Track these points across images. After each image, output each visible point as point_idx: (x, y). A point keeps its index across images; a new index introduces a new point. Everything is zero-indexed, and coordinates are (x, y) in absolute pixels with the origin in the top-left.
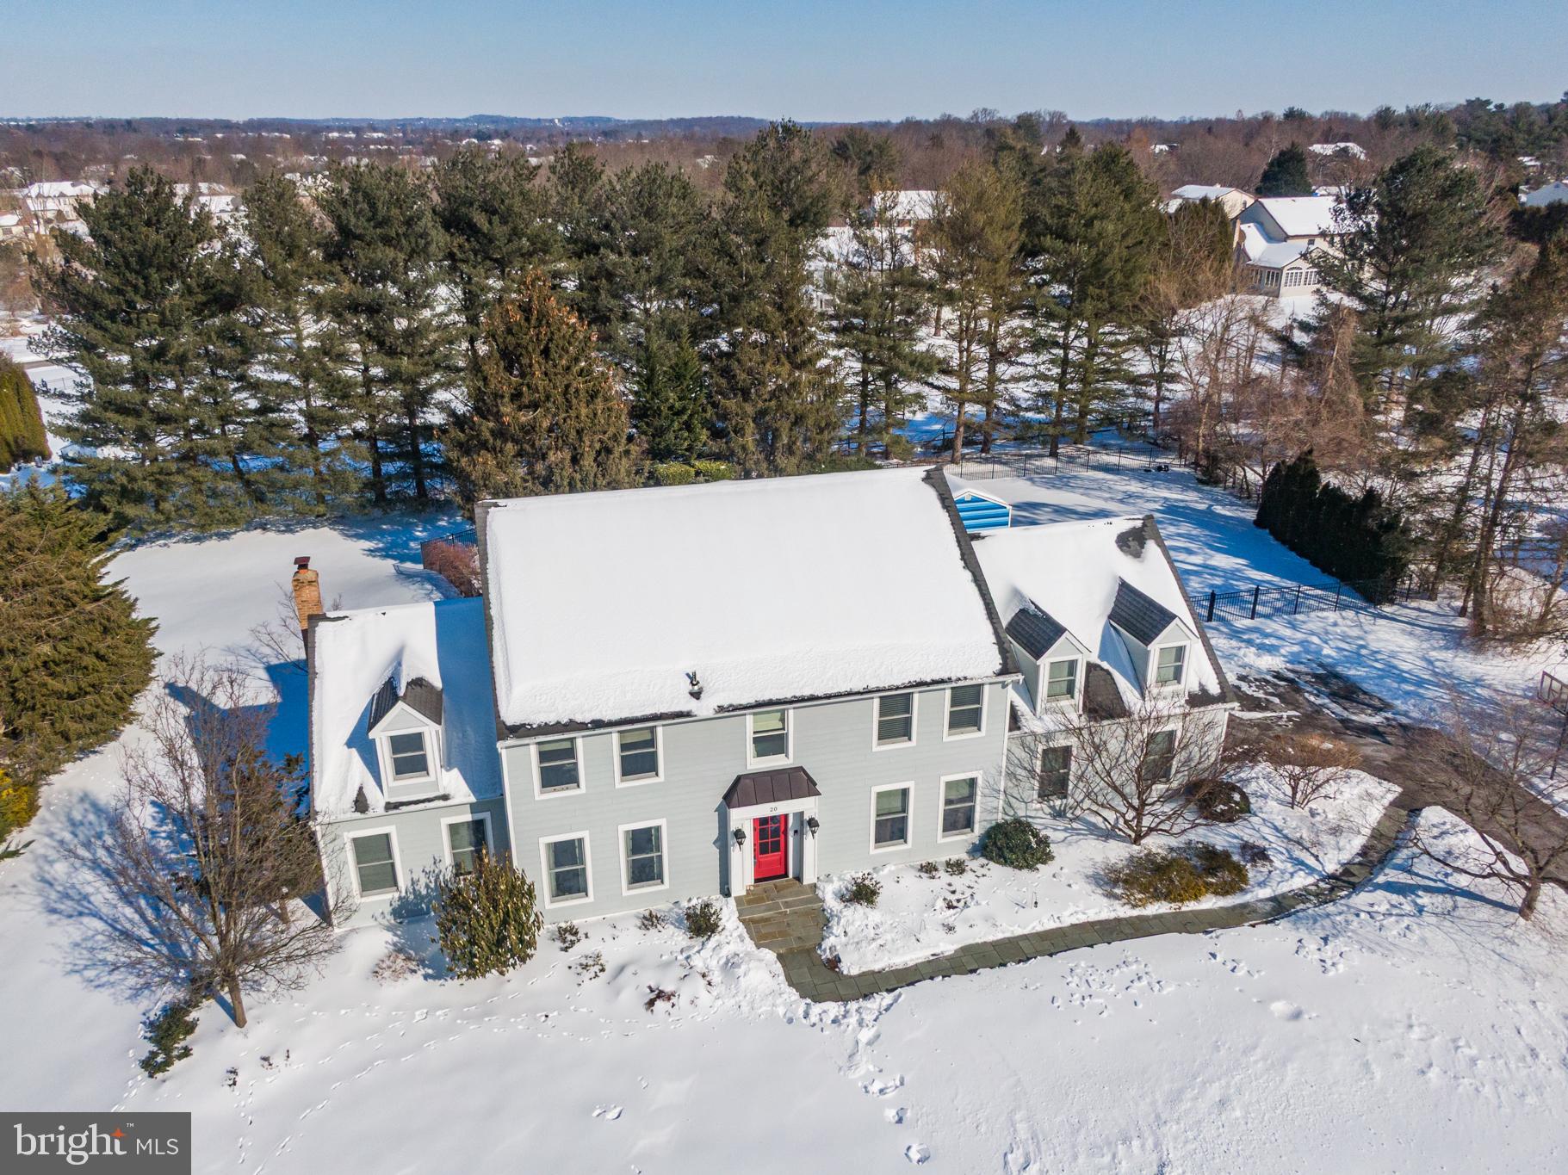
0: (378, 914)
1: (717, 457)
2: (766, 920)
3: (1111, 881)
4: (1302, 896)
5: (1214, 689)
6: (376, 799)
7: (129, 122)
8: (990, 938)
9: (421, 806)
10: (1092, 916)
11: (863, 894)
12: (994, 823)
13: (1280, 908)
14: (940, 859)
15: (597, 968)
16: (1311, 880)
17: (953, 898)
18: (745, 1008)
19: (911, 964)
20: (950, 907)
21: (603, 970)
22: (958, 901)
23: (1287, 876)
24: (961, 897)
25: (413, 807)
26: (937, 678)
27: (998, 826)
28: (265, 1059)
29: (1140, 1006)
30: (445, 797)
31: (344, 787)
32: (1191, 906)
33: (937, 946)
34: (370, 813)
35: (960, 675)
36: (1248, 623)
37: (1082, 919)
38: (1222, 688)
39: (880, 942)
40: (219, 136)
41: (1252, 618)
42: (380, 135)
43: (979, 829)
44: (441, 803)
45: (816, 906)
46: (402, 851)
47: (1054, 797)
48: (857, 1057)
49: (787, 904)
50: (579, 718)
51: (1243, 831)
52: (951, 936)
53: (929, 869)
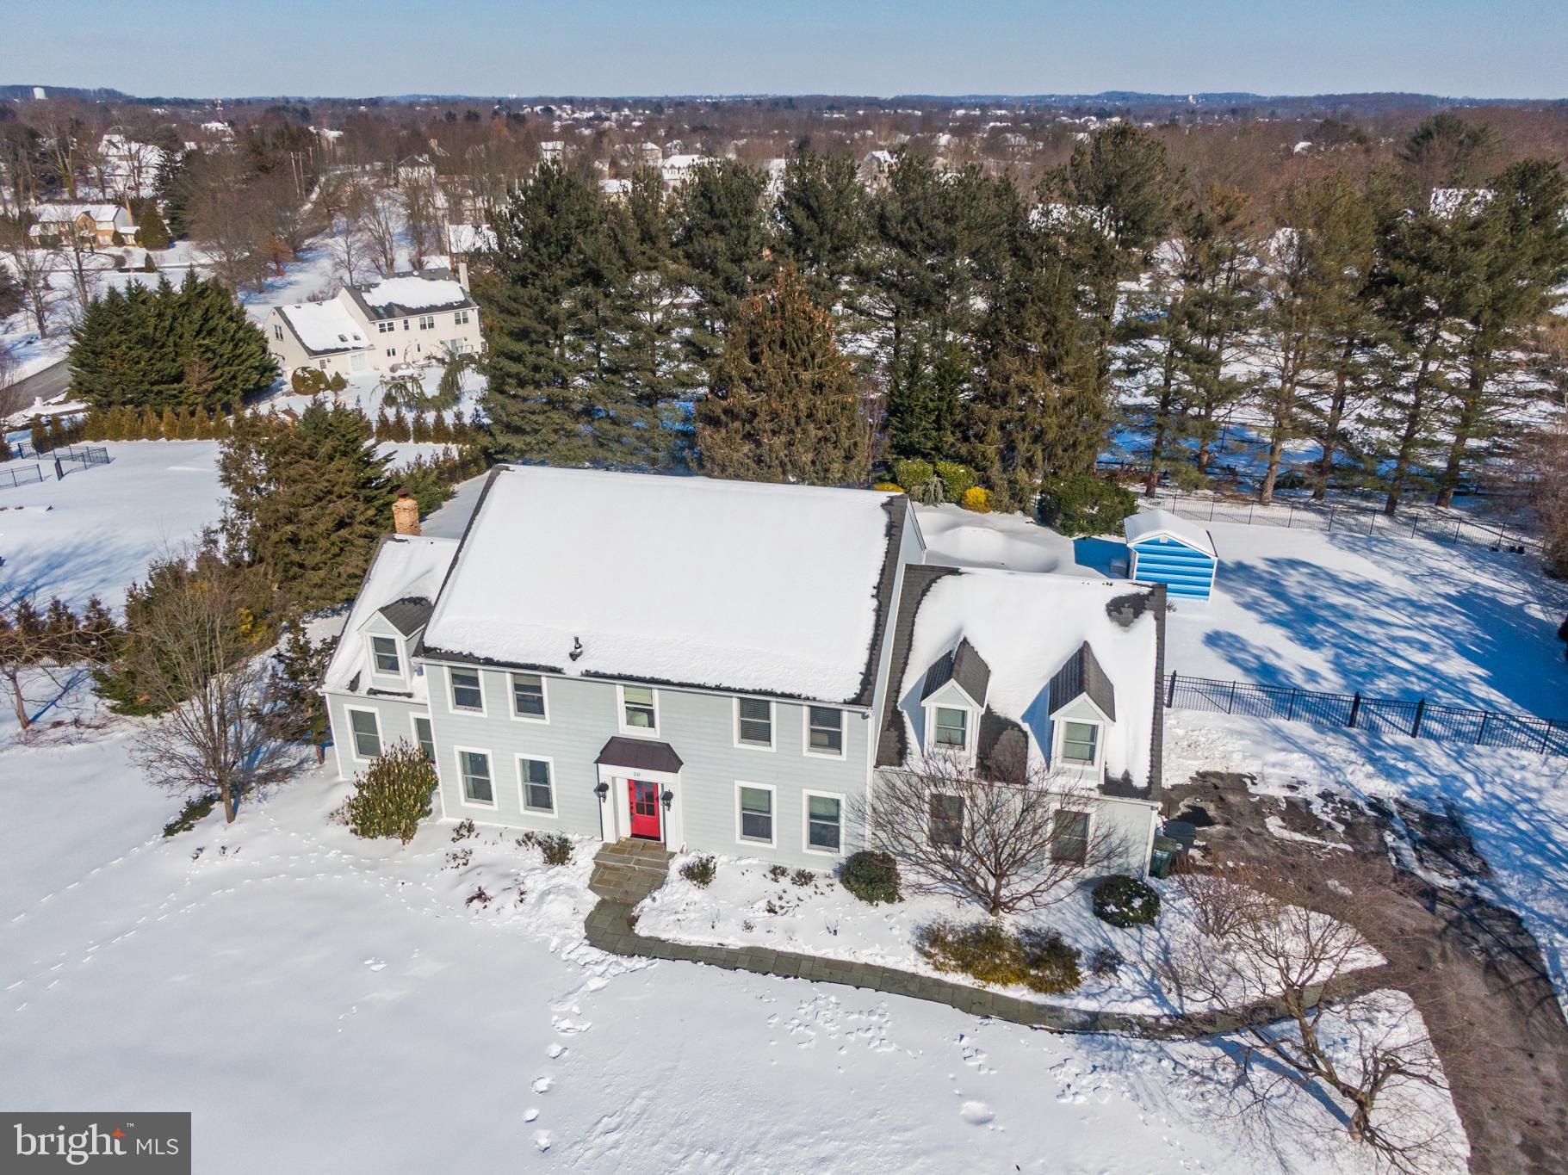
0: (359, 773)
1: (961, 460)
2: (617, 869)
3: (932, 939)
4: (1125, 1023)
5: (1140, 781)
6: (366, 684)
7: (790, 100)
8: (780, 948)
9: (392, 697)
10: (890, 963)
11: (700, 873)
12: (861, 850)
13: (1091, 1026)
14: (793, 867)
15: (461, 862)
16: (1157, 1012)
17: (777, 903)
18: (531, 929)
19: (693, 944)
20: (771, 910)
21: (465, 864)
22: (782, 908)
23: (1129, 997)
24: (784, 904)
25: (386, 697)
26: (787, 691)
27: (865, 853)
28: (223, 848)
29: (843, 1052)
30: (410, 695)
31: (348, 670)
32: (995, 988)
33: (727, 938)
34: (357, 693)
35: (811, 695)
36: (1404, 739)
37: (879, 962)
38: (1150, 783)
39: (679, 916)
40: (861, 112)
41: (1414, 735)
42: (1003, 112)
43: (843, 853)
44: (405, 699)
45: (662, 871)
46: (384, 729)
47: (946, 846)
48: (571, 997)
49: (638, 862)
50: (477, 654)
51: (1121, 940)
52: (747, 934)
53: (777, 872)
